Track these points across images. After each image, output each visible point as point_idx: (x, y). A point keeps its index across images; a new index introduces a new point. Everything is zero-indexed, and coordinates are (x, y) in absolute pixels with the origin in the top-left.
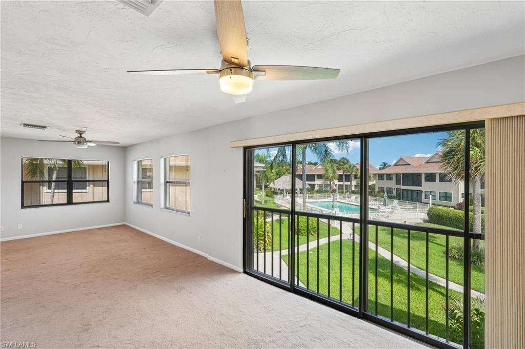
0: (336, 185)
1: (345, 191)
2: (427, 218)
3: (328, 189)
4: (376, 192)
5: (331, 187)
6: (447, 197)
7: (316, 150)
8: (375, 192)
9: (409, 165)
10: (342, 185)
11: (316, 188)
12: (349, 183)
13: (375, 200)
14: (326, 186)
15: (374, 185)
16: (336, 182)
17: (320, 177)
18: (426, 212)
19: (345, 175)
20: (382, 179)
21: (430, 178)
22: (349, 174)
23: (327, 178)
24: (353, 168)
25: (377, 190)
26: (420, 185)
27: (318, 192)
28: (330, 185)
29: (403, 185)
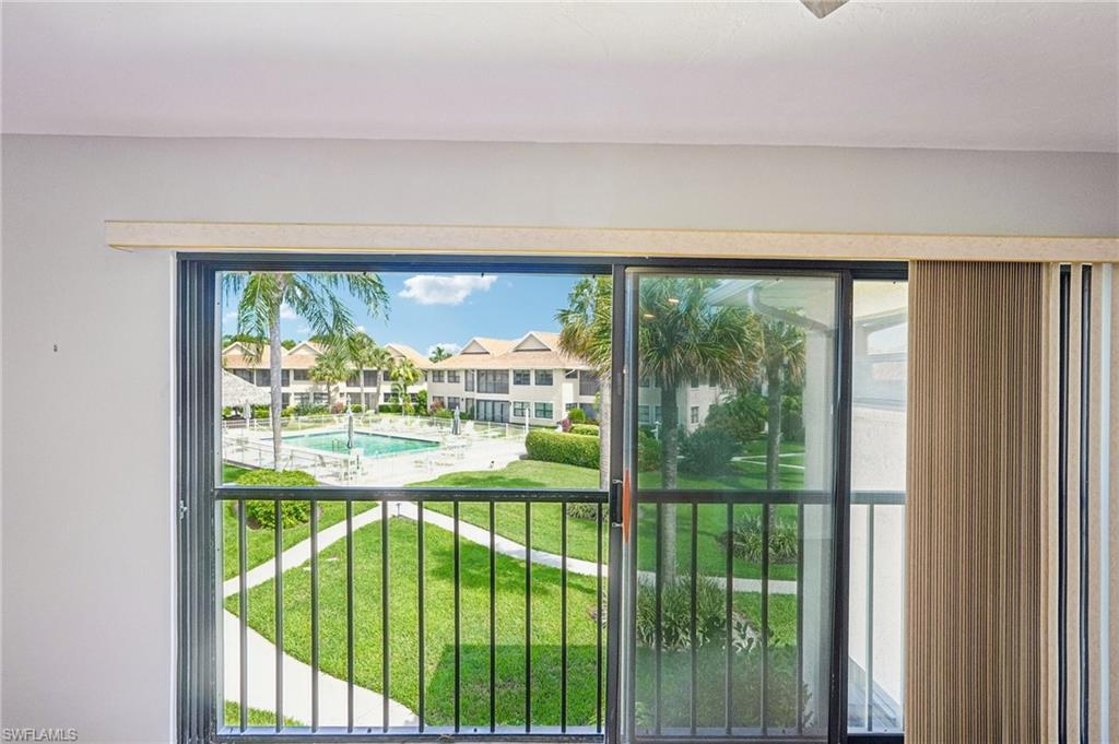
0: (342, 395)
1: (364, 406)
2: (524, 450)
3: (324, 403)
4: (429, 408)
5: (329, 398)
6: (545, 411)
7: (306, 308)
8: (425, 407)
9: (487, 353)
10: (359, 395)
11: (293, 403)
12: (372, 390)
13: (431, 424)
14: (319, 396)
15: (424, 393)
16: (342, 386)
17: (301, 375)
18: (524, 440)
19: (365, 372)
20: (439, 381)
21: (522, 377)
22: (375, 368)
23: (321, 379)
24: (383, 357)
25: (430, 402)
26: (505, 390)
27: (298, 411)
28: (328, 394)
29: (478, 391)
